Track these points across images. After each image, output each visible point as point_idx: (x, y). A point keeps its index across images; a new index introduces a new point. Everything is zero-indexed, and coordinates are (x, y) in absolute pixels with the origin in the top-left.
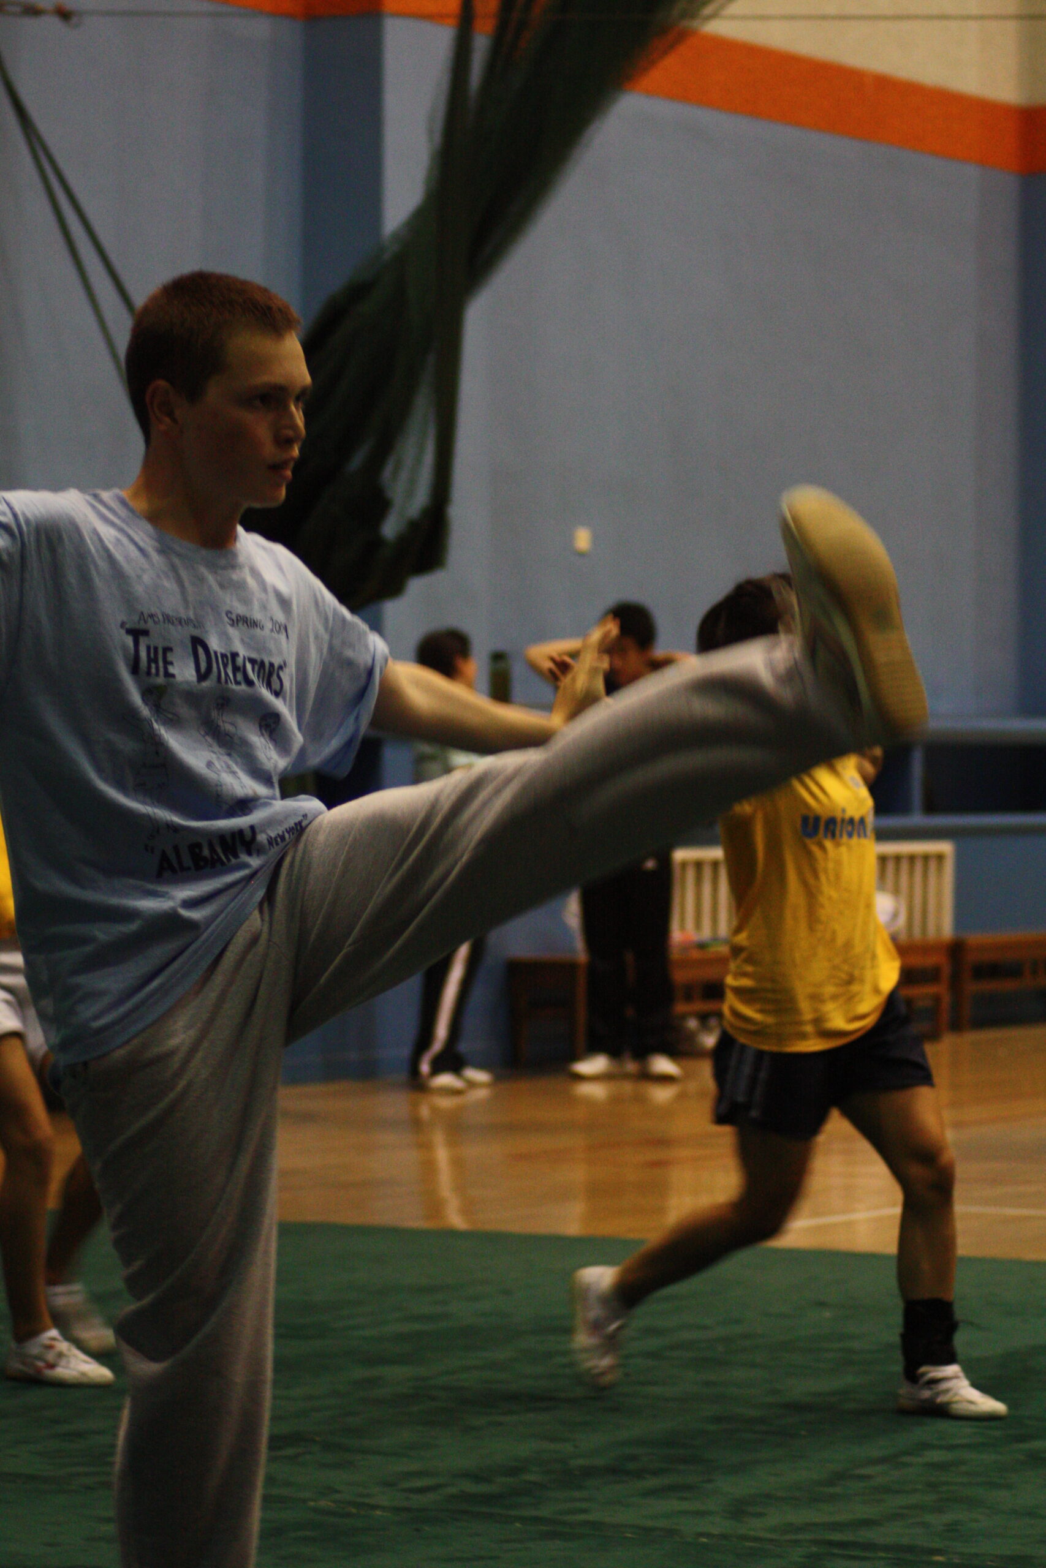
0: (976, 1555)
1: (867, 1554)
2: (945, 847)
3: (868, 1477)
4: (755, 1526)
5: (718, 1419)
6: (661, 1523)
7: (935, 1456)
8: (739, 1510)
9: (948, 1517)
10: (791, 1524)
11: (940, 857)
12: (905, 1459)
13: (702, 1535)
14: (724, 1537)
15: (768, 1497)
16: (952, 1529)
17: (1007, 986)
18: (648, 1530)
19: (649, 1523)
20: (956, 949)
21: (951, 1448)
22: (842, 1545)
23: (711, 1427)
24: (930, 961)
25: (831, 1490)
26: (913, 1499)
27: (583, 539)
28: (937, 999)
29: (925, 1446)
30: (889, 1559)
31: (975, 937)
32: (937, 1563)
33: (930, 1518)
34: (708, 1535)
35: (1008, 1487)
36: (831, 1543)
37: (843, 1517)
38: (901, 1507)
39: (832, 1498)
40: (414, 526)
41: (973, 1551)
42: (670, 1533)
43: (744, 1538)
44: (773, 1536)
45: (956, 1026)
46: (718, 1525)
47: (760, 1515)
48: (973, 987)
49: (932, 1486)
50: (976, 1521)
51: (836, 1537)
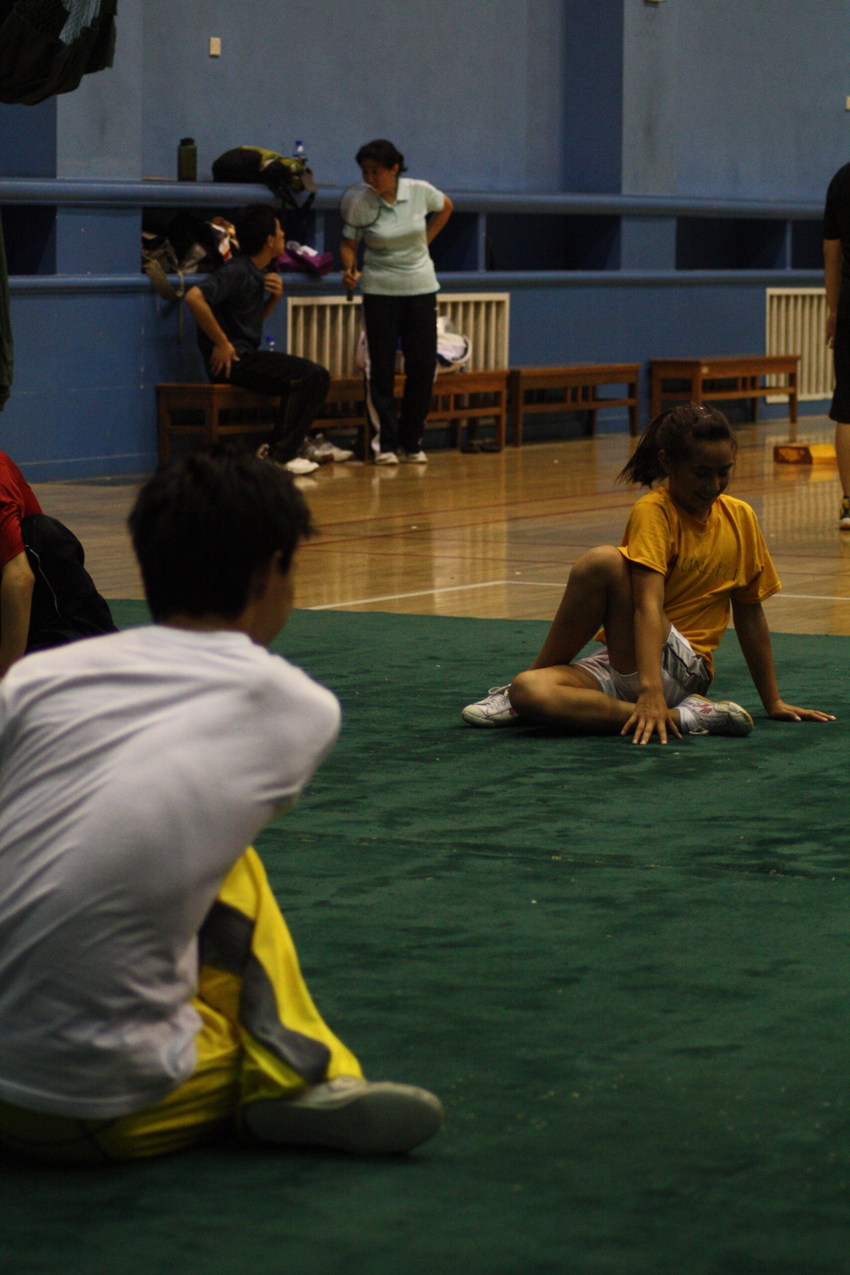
0: (585, 855)
1: (499, 855)
2: (505, 297)
3: (491, 794)
4: (405, 833)
5: (366, 749)
6: (330, 831)
7: (542, 777)
8: (390, 820)
9: (560, 825)
10: (433, 831)
11: (500, 304)
12: (519, 780)
13: (363, 840)
14: (381, 841)
15: (413, 811)
16: (563, 834)
17: (554, 408)
18: (321, 836)
19: (320, 831)
20: (512, 378)
21: (555, 771)
22: (476, 847)
23: (360, 755)
24: (492, 388)
25: (462, 804)
26: (529, 811)
27: (216, 46)
28: (498, 418)
29: (534, 770)
30: (516, 858)
31: (525, 370)
32: (555, 862)
33: (545, 826)
34: (371, 841)
35: (605, 801)
36: (468, 846)
37: (474, 825)
38: (519, 818)
39: (464, 811)
40: (86, 32)
41: (583, 852)
42: (340, 837)
43: (397, 842)
44: (421, 840)
45: (512, 441)
46: (376, 832)
47: (408, 824)
48: (525, 409)
49: (544, 801)
50: (582, 828)
51: (472, 841)
